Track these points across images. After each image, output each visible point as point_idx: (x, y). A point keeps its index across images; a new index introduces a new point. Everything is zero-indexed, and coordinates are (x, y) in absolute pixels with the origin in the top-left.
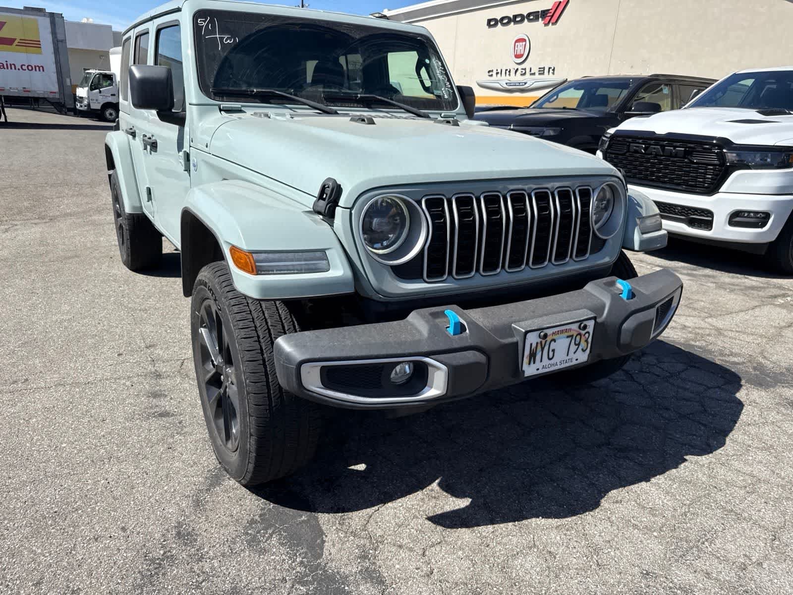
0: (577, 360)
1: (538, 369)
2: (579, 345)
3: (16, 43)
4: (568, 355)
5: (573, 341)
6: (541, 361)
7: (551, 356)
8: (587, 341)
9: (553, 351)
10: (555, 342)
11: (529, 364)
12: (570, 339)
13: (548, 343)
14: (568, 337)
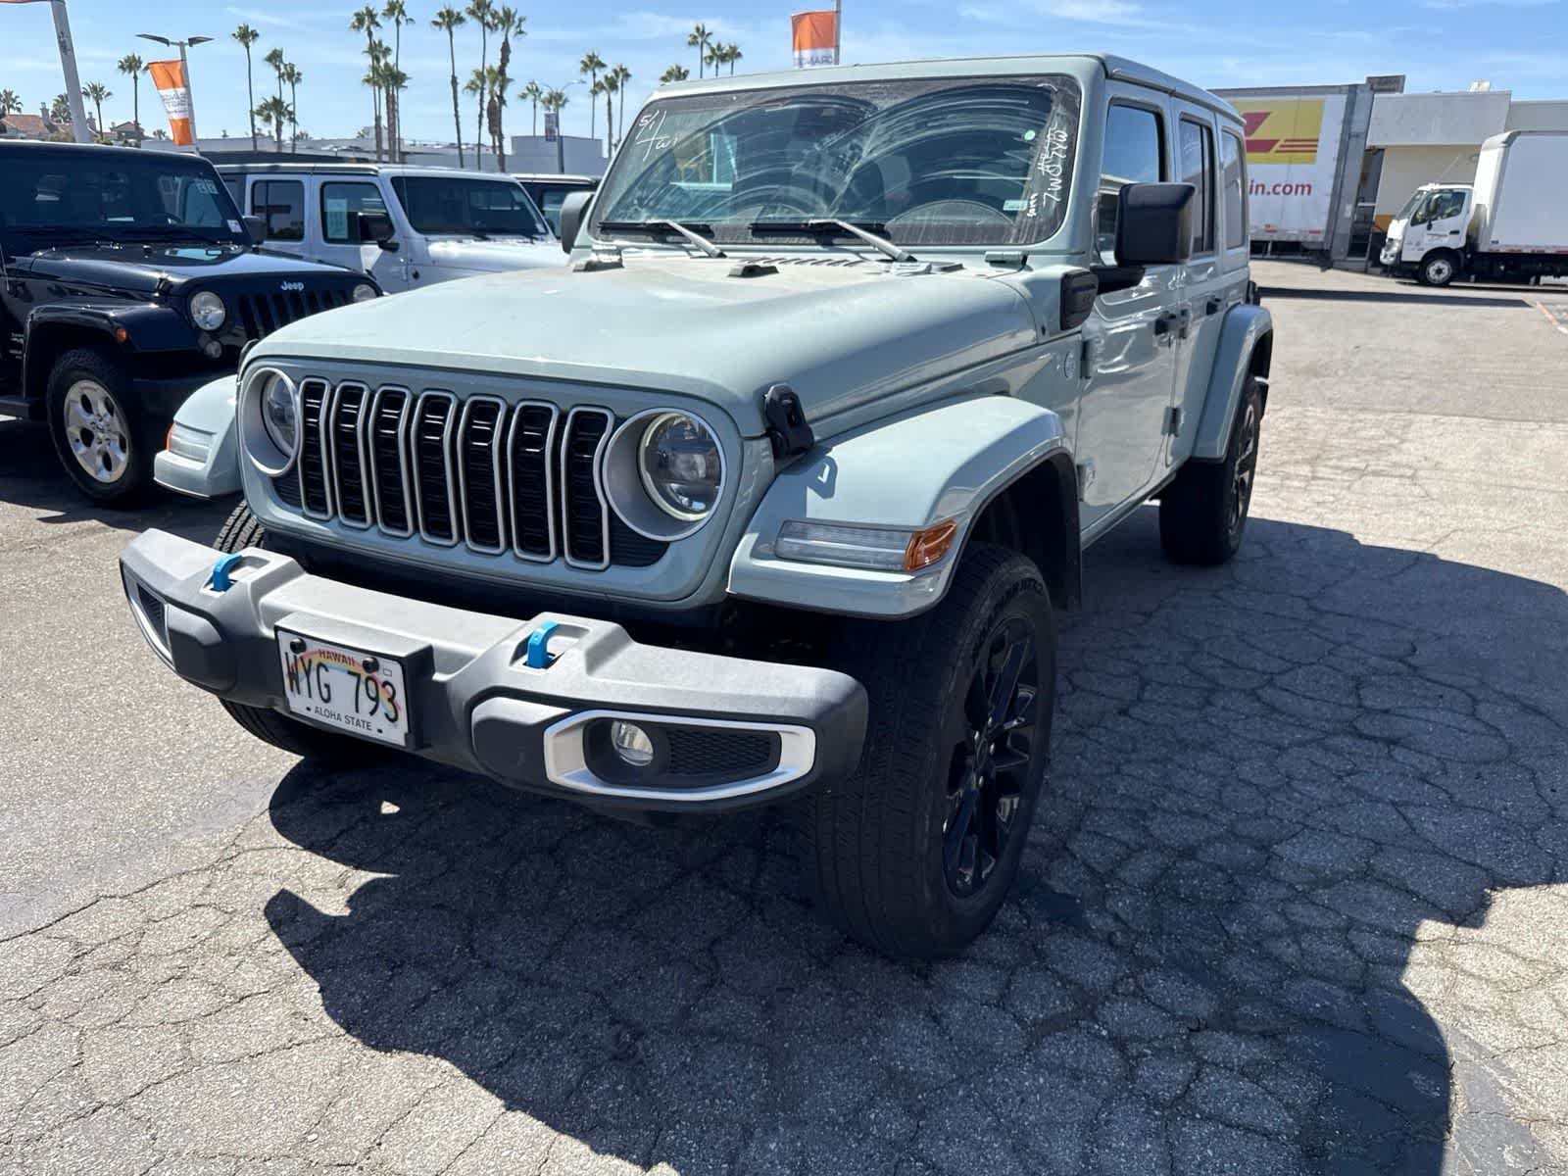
0: (380, 731)
1: (308, 709)
2: (376, 699)
3: (1277, 147)
4: (357, 711)
5: (362, 687)
6: (310, 696)
7: (325, 696)
8: (391, 700)
9: (327, 686)
10: (327, 670)
11: (292, 690)
12: (354, 680)
13: (314, 666)
14: (350, 673)
